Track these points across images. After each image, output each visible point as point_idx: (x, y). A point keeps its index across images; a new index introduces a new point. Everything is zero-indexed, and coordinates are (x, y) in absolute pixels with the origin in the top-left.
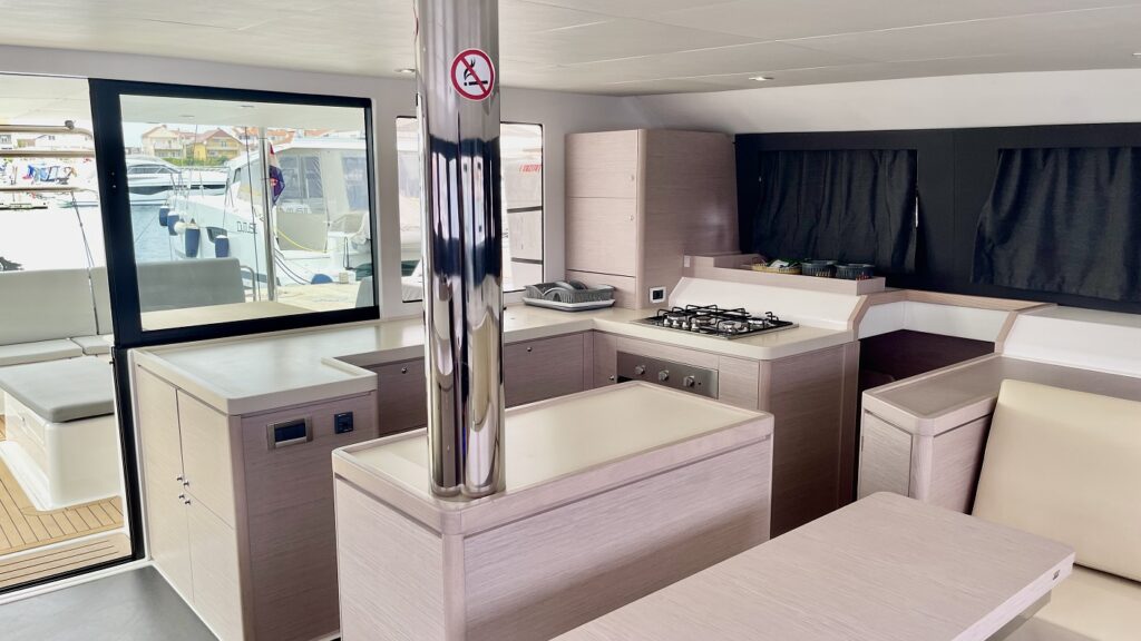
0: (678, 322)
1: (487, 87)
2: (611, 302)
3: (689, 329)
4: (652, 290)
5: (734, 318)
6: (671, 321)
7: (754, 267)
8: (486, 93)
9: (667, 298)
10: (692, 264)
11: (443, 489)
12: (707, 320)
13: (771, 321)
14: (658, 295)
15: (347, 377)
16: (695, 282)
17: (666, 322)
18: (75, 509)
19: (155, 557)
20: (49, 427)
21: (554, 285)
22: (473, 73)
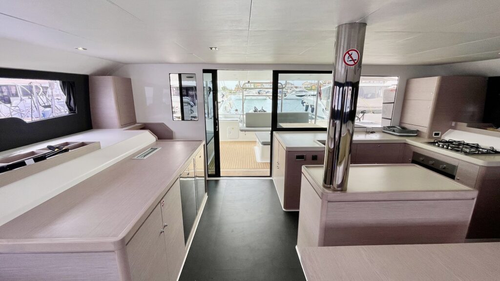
0: (442, 145)
1: (356, 61)
2: (416, 135)
3: (447, 148)
4: (434, 133)
5: (472, 147)
6: (439, 145)
7: (488, 129)
8: (355, 63)
9: (441, 136)
10: (456, 125)
11: (326, 185)
12: (457, 147)
13: (493, 151)
14: (436, 134)
15: (318, 146)
16: (456, 131)
17: (437, 144)
18: (263, 163)
19: (273, 178)
20: (261, 145)
21: (394, 127)
22: (351, 57)
